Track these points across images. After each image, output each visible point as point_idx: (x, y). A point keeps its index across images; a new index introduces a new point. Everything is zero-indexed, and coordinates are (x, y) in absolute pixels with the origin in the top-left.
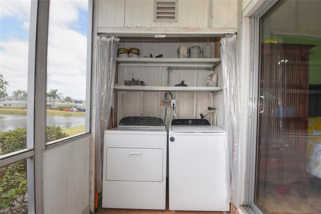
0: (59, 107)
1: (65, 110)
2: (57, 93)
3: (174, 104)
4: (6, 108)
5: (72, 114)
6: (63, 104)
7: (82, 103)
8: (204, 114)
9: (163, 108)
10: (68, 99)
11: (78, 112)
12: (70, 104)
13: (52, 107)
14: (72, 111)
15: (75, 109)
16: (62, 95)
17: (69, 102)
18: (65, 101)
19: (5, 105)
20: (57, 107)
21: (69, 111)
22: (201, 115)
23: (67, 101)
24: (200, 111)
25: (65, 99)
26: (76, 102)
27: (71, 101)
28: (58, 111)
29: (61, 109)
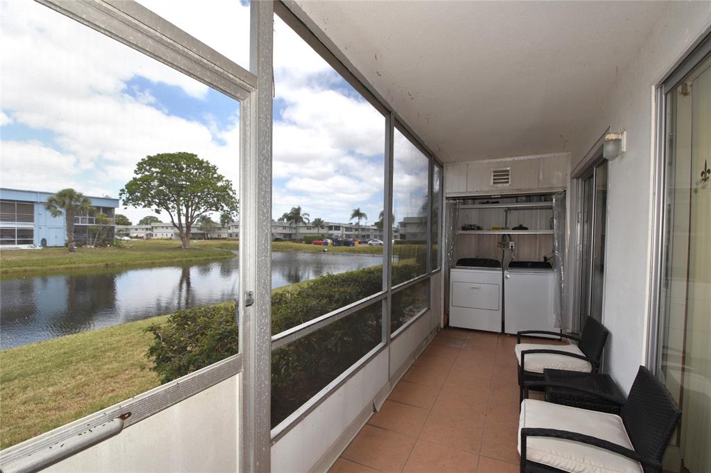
0: (305, 237)
1: (315, 244)
2: (302, 213)
3: (512, 247)
4: (232, 240)
5: (326, 250)
6: (309, 231)
7: (339, 230)
8: (548, 257)
9: (500, 249)
10: (318, 223)
11: (336, 246)
12: (322, 231)
13: (293, 237)
14: (326, 244)
15: (329, 241)
16: (307, 217)
17: (320, 229)
18: (314, 227)
19: (231, 235)
20: (302, 237)
21: (320, 244)
22: (545, 258)
23: (317, 226)
24: (543, 253)
25: (314, 223)
26: (330, 228)
27: (322, 227)
28: (303, 245)
29: (309, 240)
